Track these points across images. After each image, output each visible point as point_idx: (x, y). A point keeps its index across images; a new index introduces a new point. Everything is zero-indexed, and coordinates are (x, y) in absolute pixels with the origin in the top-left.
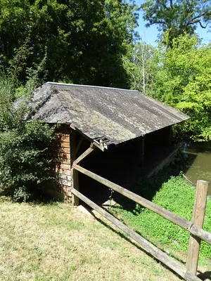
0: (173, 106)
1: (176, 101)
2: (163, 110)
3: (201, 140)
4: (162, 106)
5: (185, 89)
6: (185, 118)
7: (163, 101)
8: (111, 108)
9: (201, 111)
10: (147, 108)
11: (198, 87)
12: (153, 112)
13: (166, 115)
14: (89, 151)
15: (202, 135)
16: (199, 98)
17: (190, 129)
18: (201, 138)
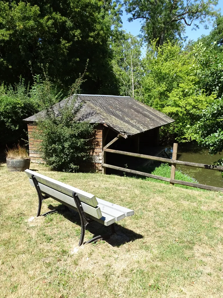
0: (159, 111)
1: (163, 106)
2: (152, 114)
3: (184, 141)
4: (151, 111)
5: (170, 95)
6: (170, 121)
7: (151, 106)
8: (119, 113)
9: (184, 115)
10: (141, 113)
11: (181, 93)
12: (145, 116)
13: (155, 118)
14: (115, 139)
15: (186, 136)
16: (182, 103)
17: (175, 131)
18: (185, 139)
